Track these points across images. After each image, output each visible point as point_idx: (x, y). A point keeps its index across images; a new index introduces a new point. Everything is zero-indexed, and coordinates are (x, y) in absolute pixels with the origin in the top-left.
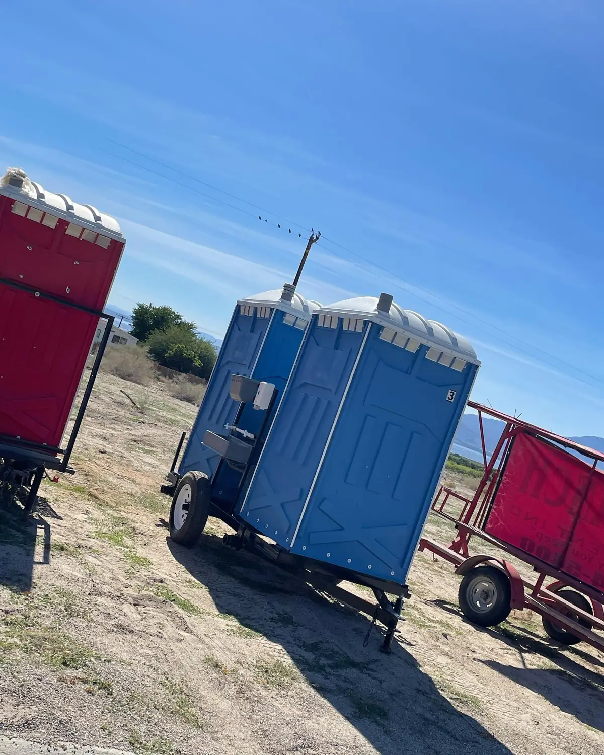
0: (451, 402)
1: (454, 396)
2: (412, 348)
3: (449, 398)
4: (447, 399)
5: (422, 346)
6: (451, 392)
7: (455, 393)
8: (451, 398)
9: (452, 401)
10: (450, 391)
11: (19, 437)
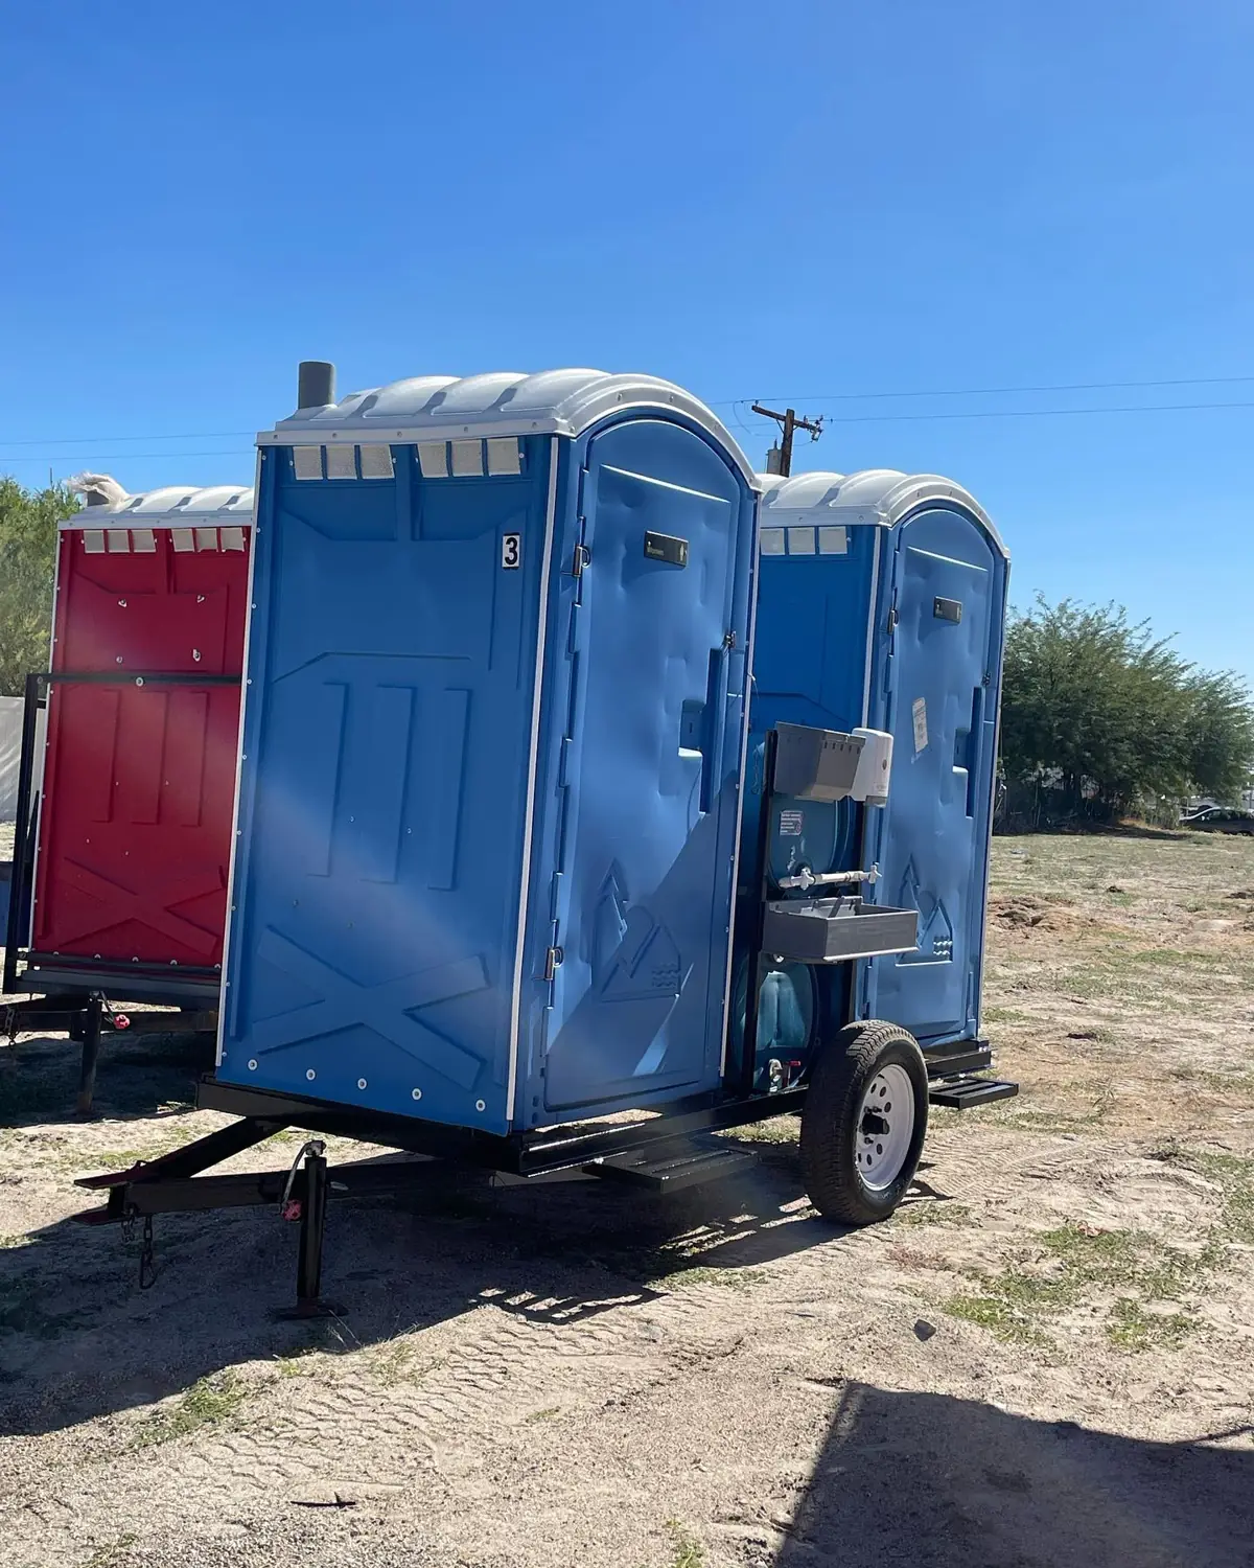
0: (516, 568)
1: (517, 549)
2: (379, 468)
3: (507, 559)
4: (505, 564)
5: (395, 450)
6: (508, 542)
7: (517, 538)
8: (512, 558)
9: (517, 564)
10: (506, 539)
11: (174, 961)
